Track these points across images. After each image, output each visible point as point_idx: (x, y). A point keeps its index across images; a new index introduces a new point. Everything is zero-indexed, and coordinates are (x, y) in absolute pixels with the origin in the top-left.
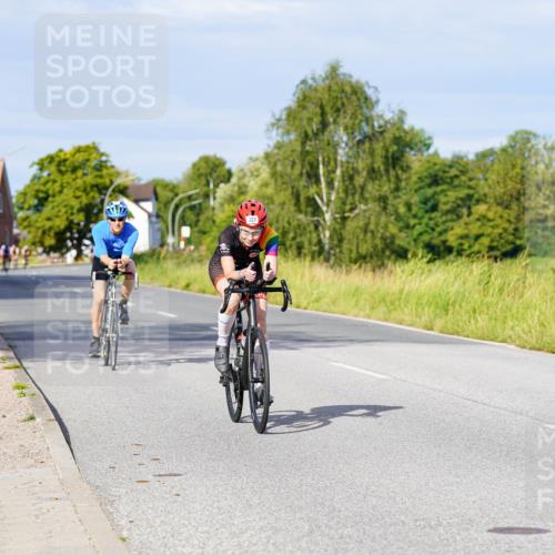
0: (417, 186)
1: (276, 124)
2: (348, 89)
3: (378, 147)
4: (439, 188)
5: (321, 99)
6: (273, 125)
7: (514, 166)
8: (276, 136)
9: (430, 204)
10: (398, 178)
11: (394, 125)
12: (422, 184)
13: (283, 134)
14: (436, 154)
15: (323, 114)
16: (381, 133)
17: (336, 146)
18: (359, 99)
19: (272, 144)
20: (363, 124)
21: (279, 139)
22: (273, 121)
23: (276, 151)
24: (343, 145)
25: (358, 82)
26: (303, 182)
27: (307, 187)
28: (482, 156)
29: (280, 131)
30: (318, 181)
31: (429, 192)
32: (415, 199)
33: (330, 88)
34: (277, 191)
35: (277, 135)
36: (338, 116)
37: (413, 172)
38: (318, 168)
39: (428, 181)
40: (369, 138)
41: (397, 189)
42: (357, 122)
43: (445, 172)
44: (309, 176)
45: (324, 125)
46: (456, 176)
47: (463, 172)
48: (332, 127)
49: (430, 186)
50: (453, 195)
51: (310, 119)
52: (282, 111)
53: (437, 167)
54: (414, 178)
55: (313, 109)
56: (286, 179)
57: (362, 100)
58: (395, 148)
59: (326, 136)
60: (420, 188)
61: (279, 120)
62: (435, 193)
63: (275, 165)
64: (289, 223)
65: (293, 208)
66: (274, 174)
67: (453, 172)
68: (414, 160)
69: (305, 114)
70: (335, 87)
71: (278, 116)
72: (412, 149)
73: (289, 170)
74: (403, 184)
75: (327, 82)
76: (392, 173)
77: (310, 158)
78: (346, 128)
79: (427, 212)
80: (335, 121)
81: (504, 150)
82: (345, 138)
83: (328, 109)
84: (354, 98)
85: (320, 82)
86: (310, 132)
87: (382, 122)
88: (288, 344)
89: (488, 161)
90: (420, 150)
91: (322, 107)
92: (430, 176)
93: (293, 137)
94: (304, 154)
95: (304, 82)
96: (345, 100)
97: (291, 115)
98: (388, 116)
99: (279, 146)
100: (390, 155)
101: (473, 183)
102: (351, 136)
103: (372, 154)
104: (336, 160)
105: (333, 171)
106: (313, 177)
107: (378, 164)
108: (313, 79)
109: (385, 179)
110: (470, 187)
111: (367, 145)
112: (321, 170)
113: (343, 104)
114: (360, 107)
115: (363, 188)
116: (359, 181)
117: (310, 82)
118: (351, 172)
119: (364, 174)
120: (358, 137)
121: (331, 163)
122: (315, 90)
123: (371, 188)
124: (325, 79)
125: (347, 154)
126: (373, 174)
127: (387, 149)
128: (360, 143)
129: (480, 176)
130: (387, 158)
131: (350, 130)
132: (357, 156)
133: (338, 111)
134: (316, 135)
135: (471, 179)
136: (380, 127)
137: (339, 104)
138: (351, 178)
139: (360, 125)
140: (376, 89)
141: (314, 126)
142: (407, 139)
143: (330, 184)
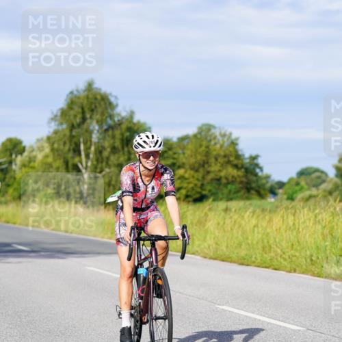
1: (54, 119)
2: (99, 97)
3: (117, 133)
5: (82, 104)
6: (52, 119)
7: (201, 146)
8: (54, 126)
10: (129, 153)
11: (127, 120)
13: (58, 125)
15: (83, 112)
16: (120, 125)
17: (90, 132)
18: (105, 104)
19: (52, 130)
20: (108, 119)
21: (56, 128)
22: (52, 116)
23: (54, 135)
24: (95, 132)
25: (105, 93)
26: (70, 155)
27: (73, 158)
28: (182, 139)
29: (57, 123)
30: (80, 154)
33: (87, 97)
34: (55, 160)
36: (93, 114)
38: (79, 146)
40: (111, 128)
41: (129, 159)
42: (104, 117)
44: (74, 151)
45: (84, 119)
47: (170, 149)
48: (88, 121)
51: (75, 116)
52: (58, 110)
55: (77, 109)
56: (60, 153)
57: (108, 104)
58: (128, 134)
59: (85, 126)
61: (56, 116)
63: (53, 144)
65: (64, 170)
66: (52, 150)
69: (72, 113)
70: (91, 96)
71: (55, 113)
73: (62, 147)
74: (132, 156)
75: (86, 93)
76: (126, 149)
77: (75, 140)
78: (97, 122)
81: (195, 136)
82: (97, 128)
83: (86, 109)
84: (102, 103)
85: (82, 92)
86: (75, 124)
87: (120, 118)
88: (60, 255)
89: (185, 142)
91: (83, 109)
93: (64, 126)
94: (72, 137)
95: (72, 93)
96: (97, 105)
97: (64, 113)
98: (124, 114)
99: (56, 132)
100: (124, 138)
101: (176, 156)
102: (101, 126)
103: (113, 137)
104: (91, 141)
105: (90, 148)
106: (77, 151)
107: (118, 144)
108: (77, 91)
109: (121, 153)
110: (174, 158)
111: (110, 132)
112: (82, 147)
113: (96, 107)
114: (106, 109)
115: (108, 158)
116: (105, 154)
117: (75, 93)
118: (100, 148)
119: (109, 150)
120: (105, 127)
121: (88, 143)
122: (79, 98)
123: (113, 159)
124: (85, 91)
125: (98, 138)
126: (114, 150)
127: (122, 135)
128: (106, 130)
129: (180, 151)
130: (122, 140)
131: (100, 123)
132: (104, 138)
133: (92, 110)
134: (79, 125)
135: (175, 153)
136: (119, 121)
137: (93, 107)
138: (101, 152)
139: (106, 119)
140: (116, 97)
141: (78, 120)
142: (136, 128)
143: (87, 156)
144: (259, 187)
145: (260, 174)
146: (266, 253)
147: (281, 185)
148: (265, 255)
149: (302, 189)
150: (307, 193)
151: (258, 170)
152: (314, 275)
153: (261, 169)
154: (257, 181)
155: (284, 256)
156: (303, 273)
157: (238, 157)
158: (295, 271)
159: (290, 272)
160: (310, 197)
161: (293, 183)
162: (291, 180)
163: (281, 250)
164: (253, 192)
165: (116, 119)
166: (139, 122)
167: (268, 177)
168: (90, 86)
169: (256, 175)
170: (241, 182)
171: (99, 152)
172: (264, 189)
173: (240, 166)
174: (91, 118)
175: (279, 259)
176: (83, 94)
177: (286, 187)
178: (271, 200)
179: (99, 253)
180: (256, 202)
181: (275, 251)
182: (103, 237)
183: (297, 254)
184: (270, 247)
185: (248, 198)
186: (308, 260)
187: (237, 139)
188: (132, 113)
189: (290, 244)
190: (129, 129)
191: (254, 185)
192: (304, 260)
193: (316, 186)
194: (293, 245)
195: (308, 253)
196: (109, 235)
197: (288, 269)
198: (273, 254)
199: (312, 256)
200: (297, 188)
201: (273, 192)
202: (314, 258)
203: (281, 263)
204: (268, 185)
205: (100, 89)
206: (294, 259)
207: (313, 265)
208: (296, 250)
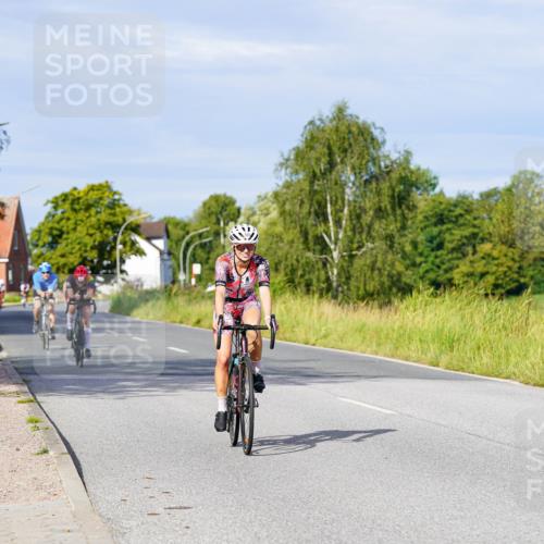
0: (422, 225)
1: (284, 164)
2: (354, 129)
3: (385, 186)
4: (444, 227)
5: (328, 140)
6: (281, 165)
8: (285, 176)
9: (435, 242)
10: (404, 218)
11: (400, 165)
12: (427, 223)
13: (292, 174)
14: (441, 193)
15: (331, 154)
16: (388, 173)
17: (343, 186)
18: (365, 140)
19: (281, 183)
20: (370, 164)
21: (288, 178)
22: (282, 160)
23: (285, 190)
24: (350, 185)
25: (364, 123)
26: (311, 221)
27: (315, 226)
28: (487, 195)
29: (289, 170)
30: (326, 220)
31: (435, 230)
32: (421, 238)
33: (337, 130)
34: (286, 229)
35: (286, 174)
36: (346, 156)
37: (419, 211)
38: (326, 207)
39: (434, 220)
40: (374, 177)
41: (404, 227)
42: (364, 162)
43: (450, 211)
44: (317, 215)
45: (332, 165)
46: (461, 215)
47: (468, 211)
48: (339, 167)
49: (435, 225)
50: (458, 233)
51: (318, 160)
52: (290, 151)
53: (442, 207)
54: (420, 217)
55: (321, 149)
56: (295, 217)
57: (369, 141)
58: (401, 187)
59: (333, 176)
60: (425, 227)
61: (287, 160)
62: (440, 232)
63: (284, 204)
64: (298, 261)
65: (301, 247)
66: (283, 213)
67: (458, 211)
68: (421, 200)
69: (313, 154)
70: (342, 128)
71: (286, 157)
72: (418, 188)
73: (298, 208)
74: (409, 223)
75: (334, 123)
76: (399, 212)
77: (318, 197)
78: (353, 168)
79: (433, 250)
80: (342, 162)
81: (508, 190)
82: (352, 178)
83: (335, 149)
84: (361, 138)
85: (327, 122)
86: (318, 171)
87: (388, 162)
88: (297, 379)
89: (492, 201)
90: (426, 189)
91: (329, 148)
92: (436, 215)
93: (301, 176)
94: (313, 193)
95: (311, 123)
96: (352, 140)
97: (300, 155)
98: (394, 156)
99: (288, 185)
100: (396, 194)
101: (477, 222)
103: (378, 192)
104: (343, 199)
105: (341, 210)
106: (321, 215)
107: (386, 203)
108: (321, 120)
109: (391, 218)
110: (475, 226)
111: (373, 185)
112: (329, 209)
113: (350, 145)
114: (367, 147)
115: (370, 227)
116: (366, 219)
117: (318, 122)
118: (358, 211)
119: (371, 213)
120: (365, 177)
121: (339, 202)
122: (323, 130)
123: (378, 227)
124: (332, 120)
125: (354, 194)
126: (379, 212)
127: (393, 189)
128: (368, 182)
129: (485, 215)
130: (392, 197)
131: (357, 170)
132: (364, 195)
133: (345, 151)
134: (324, 174)
135: (476, 218)
136: (387, 167)
137: (346, 145)
138: (359, 217)
139: (366, 165)
140: (382, 130)
142: (413, 179)
143: (338, 223)
166: (418, 169)
168: (340, 112)
171: (356, 216)
176: (329, 125)
188: (408, 155)
190: (403, 180)
196: (374, 347)
205: (357, 117)
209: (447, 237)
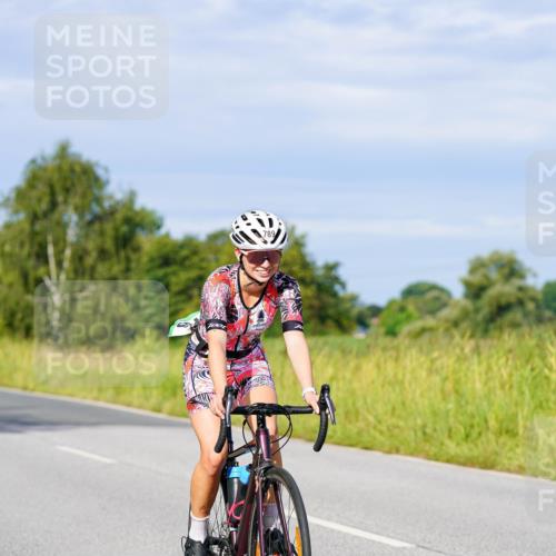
0: (148, 267)
1: (5, 204)
2: (78, 169)
3: (109, 227)
4: (169, 270)
5: (50, 179)
8: (4, 216)
10: (128, 260)
11: (124, 205)
12: (153, 265)
13: (11, 214)
14: (167, 235)
15: (53, 194)
16: (112, 213)
17: (63, 226)
18: (89, 179)
20: (93, 204)
21: (8, 218)
24: (73, 225)
25: (88, 162)
26: (31, 263)
27: (36, 267)
28: (214, 237)
29: (9, 210)
30: (46, 262)
33: (59, 169)
34: (6, 271)
35: (6, 214)
36: (68, 196)
37: (143, 253)
38: (47, 248)
39: (158, 262)
40: (98, 218)
41: (128, 270)
42: (87, 202)
43: (176, 252)
44: (38, 256)
45: (54, 205)
46: (188, 257)
47: (195, 253)
48: (61, 208)
49: (160, 266)
50: (184, 276)
51: (39, 200)
53: (168, 248)
54: (145, 259)
55: (42, 188)
56: (15, 259)
57: (93, 181)
58: (126, 228)
59: (55, 216)
60: (152, 269)
61: (8, 199)
62: (166, 274)
63: (3, 245)
64: (17, 304)
65: (21, 289)
66: (2, 255)
67: (185, 253)
68: (146, 242)
69: (34, 194)
70: (65, 167)
72: (143, 229)
73: (17, 250)
74: (133, 265)
75: (58, 162)
76: (122, 254)
77: (39, 239)
78: (76, 209)
82: (75, 218)
83: (58, 188)
84: (83, 178)
85: (50, 161)
86: (39, 212)
87: (112, 202)
88: (14, 427)
89: (219, 242)
90: (150, 230)
91: (51, 187)
92: (161, 257)
93: (22, 216)
94: (34, 234)
95: (33, 161)
96: (75, 180)
97: (21, 195)
98: (119, 196)
99: (8, 226)
100: (120, 235)
101: (204, 265)
102: (81, 216)
103: (102, 233)
104: (65, 241)
105: (63, 251)
106: (42, 257)
107: (109, 244)
108: (43, 158)
109: (114, 259)
110: (201, 269)
111: (97, 226)
112: (51, 250)
113: (73, 185)
114: (90, 187)
115: (93, 269)
116: (89, 261)
117: (39, 161)
118: (80, 252)
119: (94, 254)
120: (88, 217)
121: (60, 243)
122: (44, 169)
123: (101, 269)
124: (55, 158)
125: (77, 235)
126: (103, 254)
127: (116, 229)
128: (90, 223)
129: (211, 256)
130: (116, 239)
131: (80, 211)
132: (87, 236)
133: (67, 191)
134: (46, 215)
135: (203, 260)
136: (110, 206)
137: (69, 184)
138: (81, 259)
139: (90, 205)
140: (106, 170)
141: (44, 205)
142: (138, 219)
143: (59, 264)
144: (340, 314)
145: (341, 293)
146: (350, 422)
147: (375, 311)
148: (349, 426)
149: (409, 318)
150: (418, 324)
151: (337, 288)
152: (428, 457)
153: (343, 285)
154: (336, 305)
155: (379, 427)
156: (412, 454)
157: (306, 265)
158: (398, 451)
159: (389, 452)
160: (423, 330)
161: (395, 307)
162: (391, 303)
163: (376, 417)
164: (330, 323)
165: (106, 204)
166: (143, 210)
167: (354, 298)
168: (63, 151)
169: (335, 295)
170: (311, 307)
171: (79, 257)
172: (348, 318)
173: (308, 280)
174: (66, 202)
175: (372, 431)
176: (51, 164)
177: (384, 315)
178: (359, 335)
179: (78, 424)
180: (335, 339)
181: (365, 419)
182: (85, 398)
183: (401, 423)
184: (357, 413)
185: (322, 333)
186: (420, 434)
187: (303, 237)
188: (132, 195)
189: (389, 407)
190: (128, 221)
191: (331, 312)
192: (412, 433)
193: (432, 312)
194: (394, 409)
195: (419, 422)
196: (95, 393)
197: (387, 449)
198: (361, 424)
199: (424, 426)
200: (402, 316)
201: (362, 322)
202: (428, 430)
203: (375, 438)
204: (355, 312)
205: (79, 156)
206: (396, 431)
207: (426, 441)
208: (399, 417)
209: (173, 280)
